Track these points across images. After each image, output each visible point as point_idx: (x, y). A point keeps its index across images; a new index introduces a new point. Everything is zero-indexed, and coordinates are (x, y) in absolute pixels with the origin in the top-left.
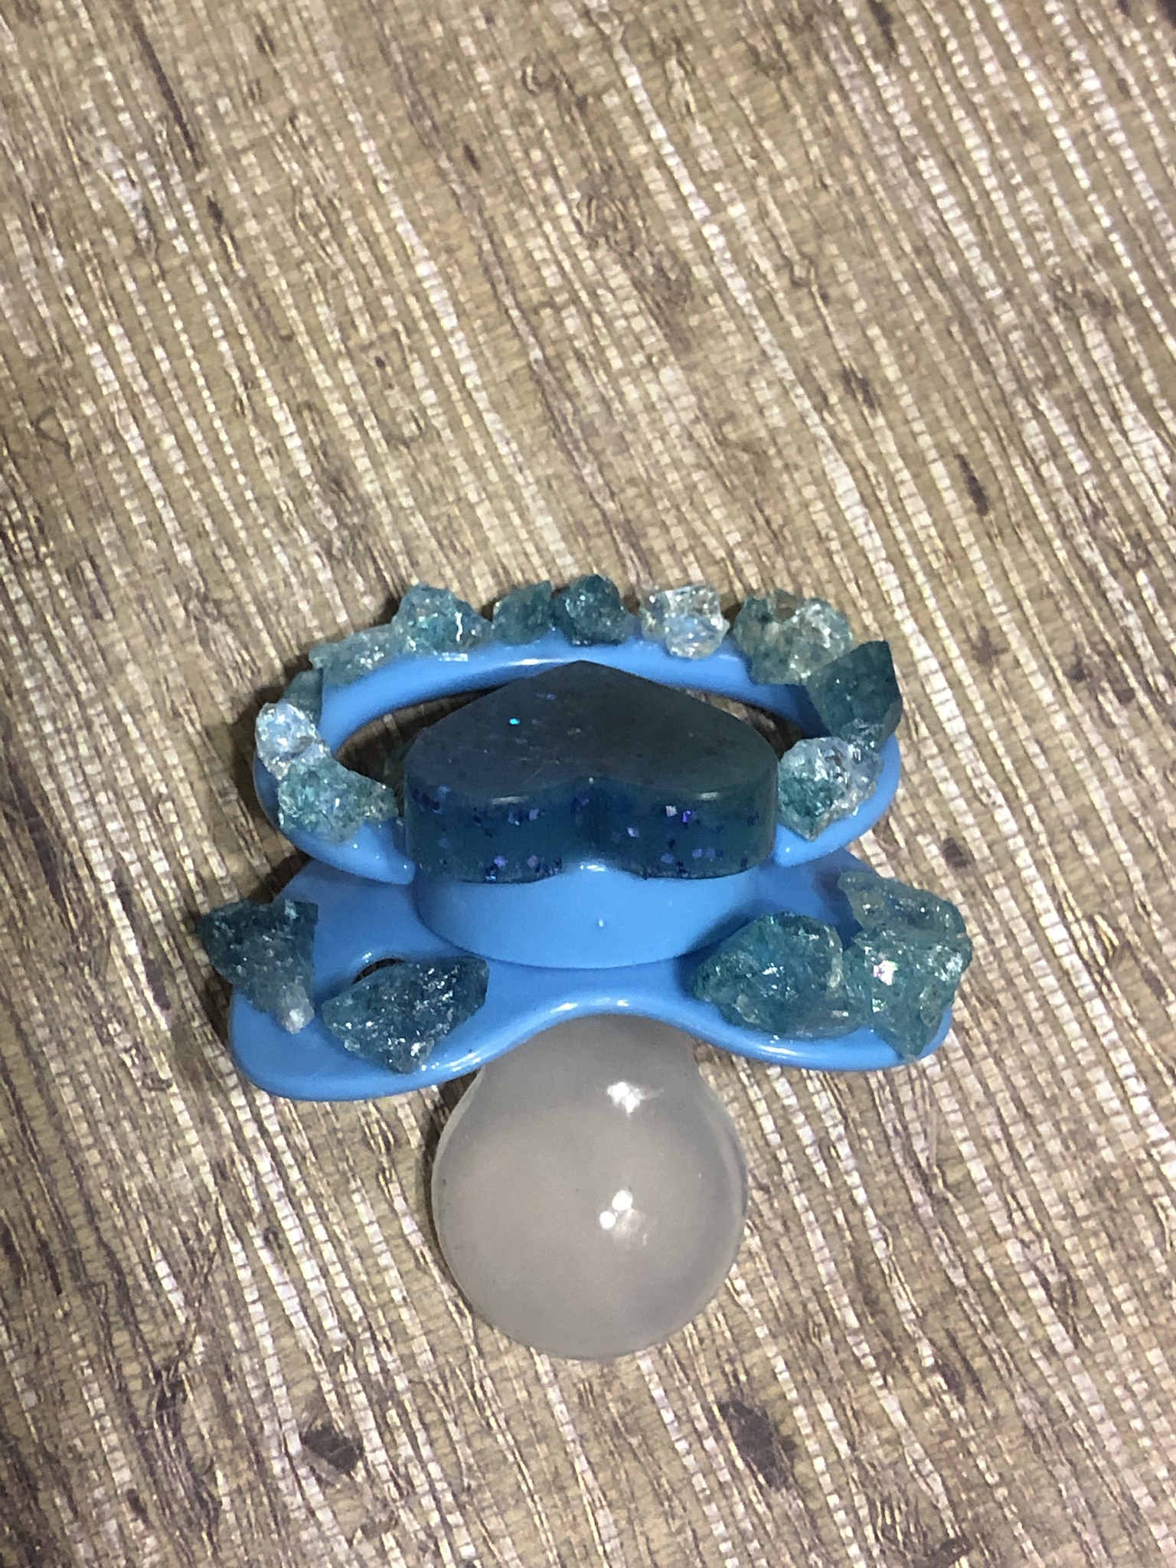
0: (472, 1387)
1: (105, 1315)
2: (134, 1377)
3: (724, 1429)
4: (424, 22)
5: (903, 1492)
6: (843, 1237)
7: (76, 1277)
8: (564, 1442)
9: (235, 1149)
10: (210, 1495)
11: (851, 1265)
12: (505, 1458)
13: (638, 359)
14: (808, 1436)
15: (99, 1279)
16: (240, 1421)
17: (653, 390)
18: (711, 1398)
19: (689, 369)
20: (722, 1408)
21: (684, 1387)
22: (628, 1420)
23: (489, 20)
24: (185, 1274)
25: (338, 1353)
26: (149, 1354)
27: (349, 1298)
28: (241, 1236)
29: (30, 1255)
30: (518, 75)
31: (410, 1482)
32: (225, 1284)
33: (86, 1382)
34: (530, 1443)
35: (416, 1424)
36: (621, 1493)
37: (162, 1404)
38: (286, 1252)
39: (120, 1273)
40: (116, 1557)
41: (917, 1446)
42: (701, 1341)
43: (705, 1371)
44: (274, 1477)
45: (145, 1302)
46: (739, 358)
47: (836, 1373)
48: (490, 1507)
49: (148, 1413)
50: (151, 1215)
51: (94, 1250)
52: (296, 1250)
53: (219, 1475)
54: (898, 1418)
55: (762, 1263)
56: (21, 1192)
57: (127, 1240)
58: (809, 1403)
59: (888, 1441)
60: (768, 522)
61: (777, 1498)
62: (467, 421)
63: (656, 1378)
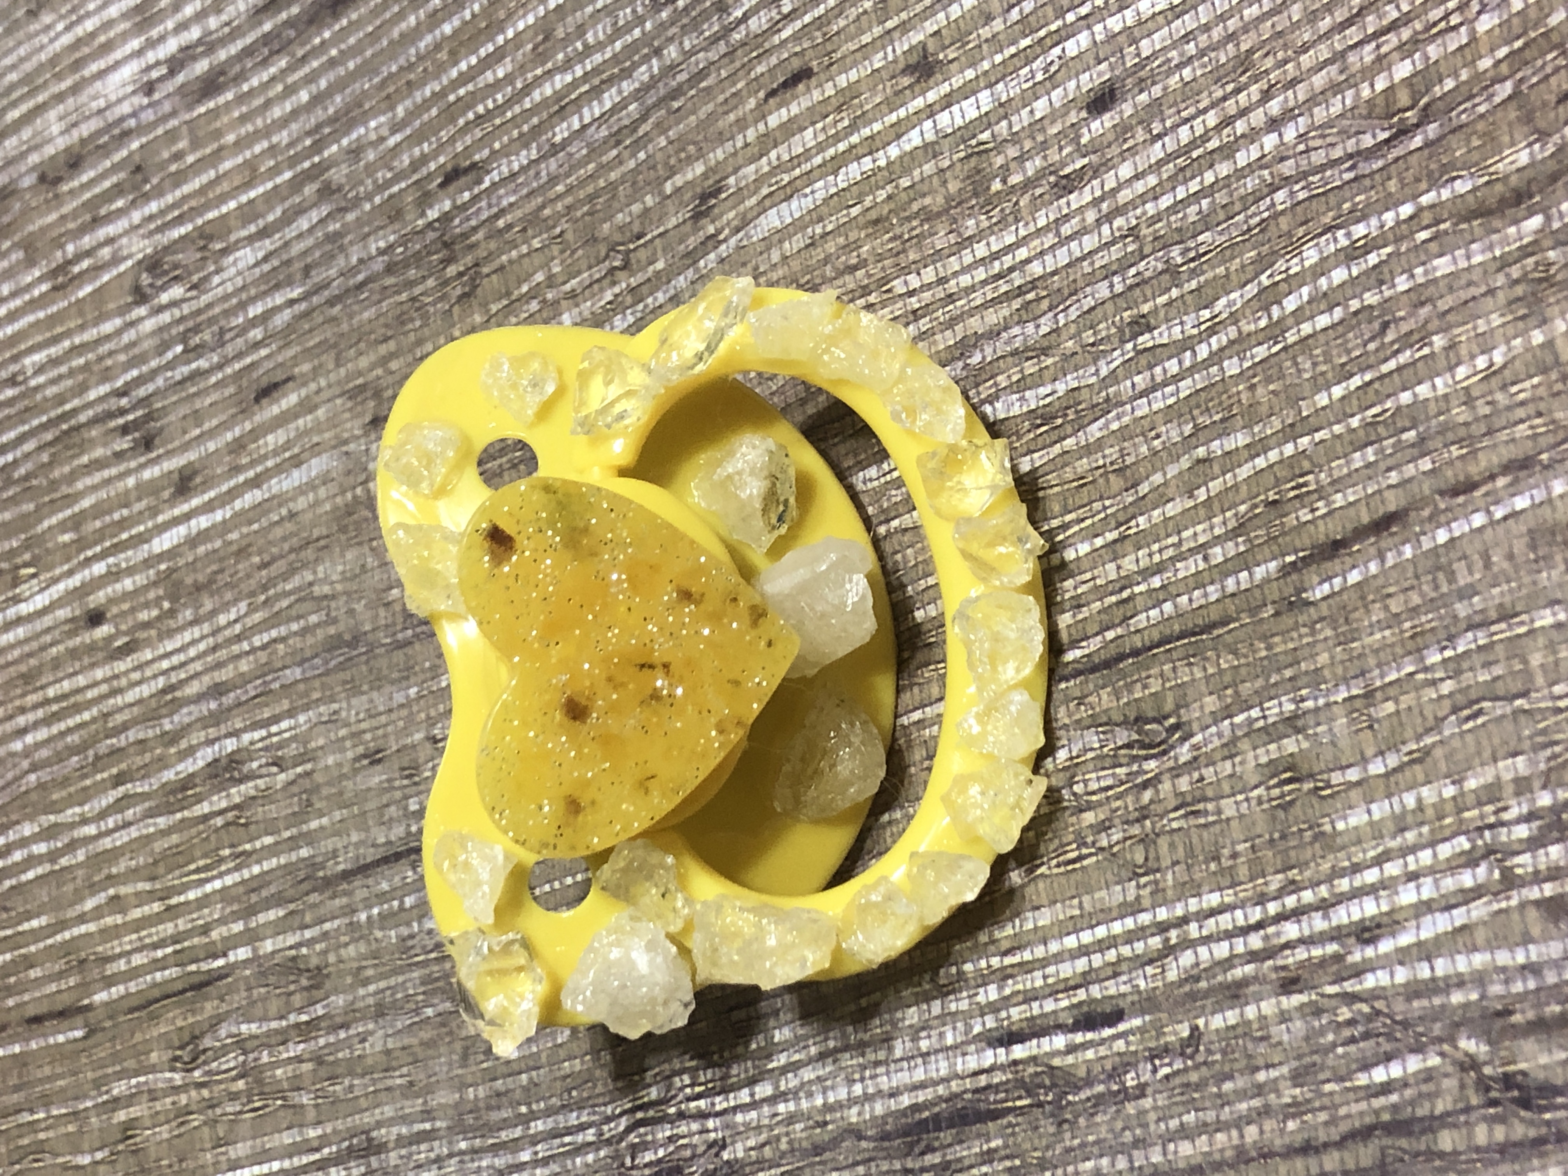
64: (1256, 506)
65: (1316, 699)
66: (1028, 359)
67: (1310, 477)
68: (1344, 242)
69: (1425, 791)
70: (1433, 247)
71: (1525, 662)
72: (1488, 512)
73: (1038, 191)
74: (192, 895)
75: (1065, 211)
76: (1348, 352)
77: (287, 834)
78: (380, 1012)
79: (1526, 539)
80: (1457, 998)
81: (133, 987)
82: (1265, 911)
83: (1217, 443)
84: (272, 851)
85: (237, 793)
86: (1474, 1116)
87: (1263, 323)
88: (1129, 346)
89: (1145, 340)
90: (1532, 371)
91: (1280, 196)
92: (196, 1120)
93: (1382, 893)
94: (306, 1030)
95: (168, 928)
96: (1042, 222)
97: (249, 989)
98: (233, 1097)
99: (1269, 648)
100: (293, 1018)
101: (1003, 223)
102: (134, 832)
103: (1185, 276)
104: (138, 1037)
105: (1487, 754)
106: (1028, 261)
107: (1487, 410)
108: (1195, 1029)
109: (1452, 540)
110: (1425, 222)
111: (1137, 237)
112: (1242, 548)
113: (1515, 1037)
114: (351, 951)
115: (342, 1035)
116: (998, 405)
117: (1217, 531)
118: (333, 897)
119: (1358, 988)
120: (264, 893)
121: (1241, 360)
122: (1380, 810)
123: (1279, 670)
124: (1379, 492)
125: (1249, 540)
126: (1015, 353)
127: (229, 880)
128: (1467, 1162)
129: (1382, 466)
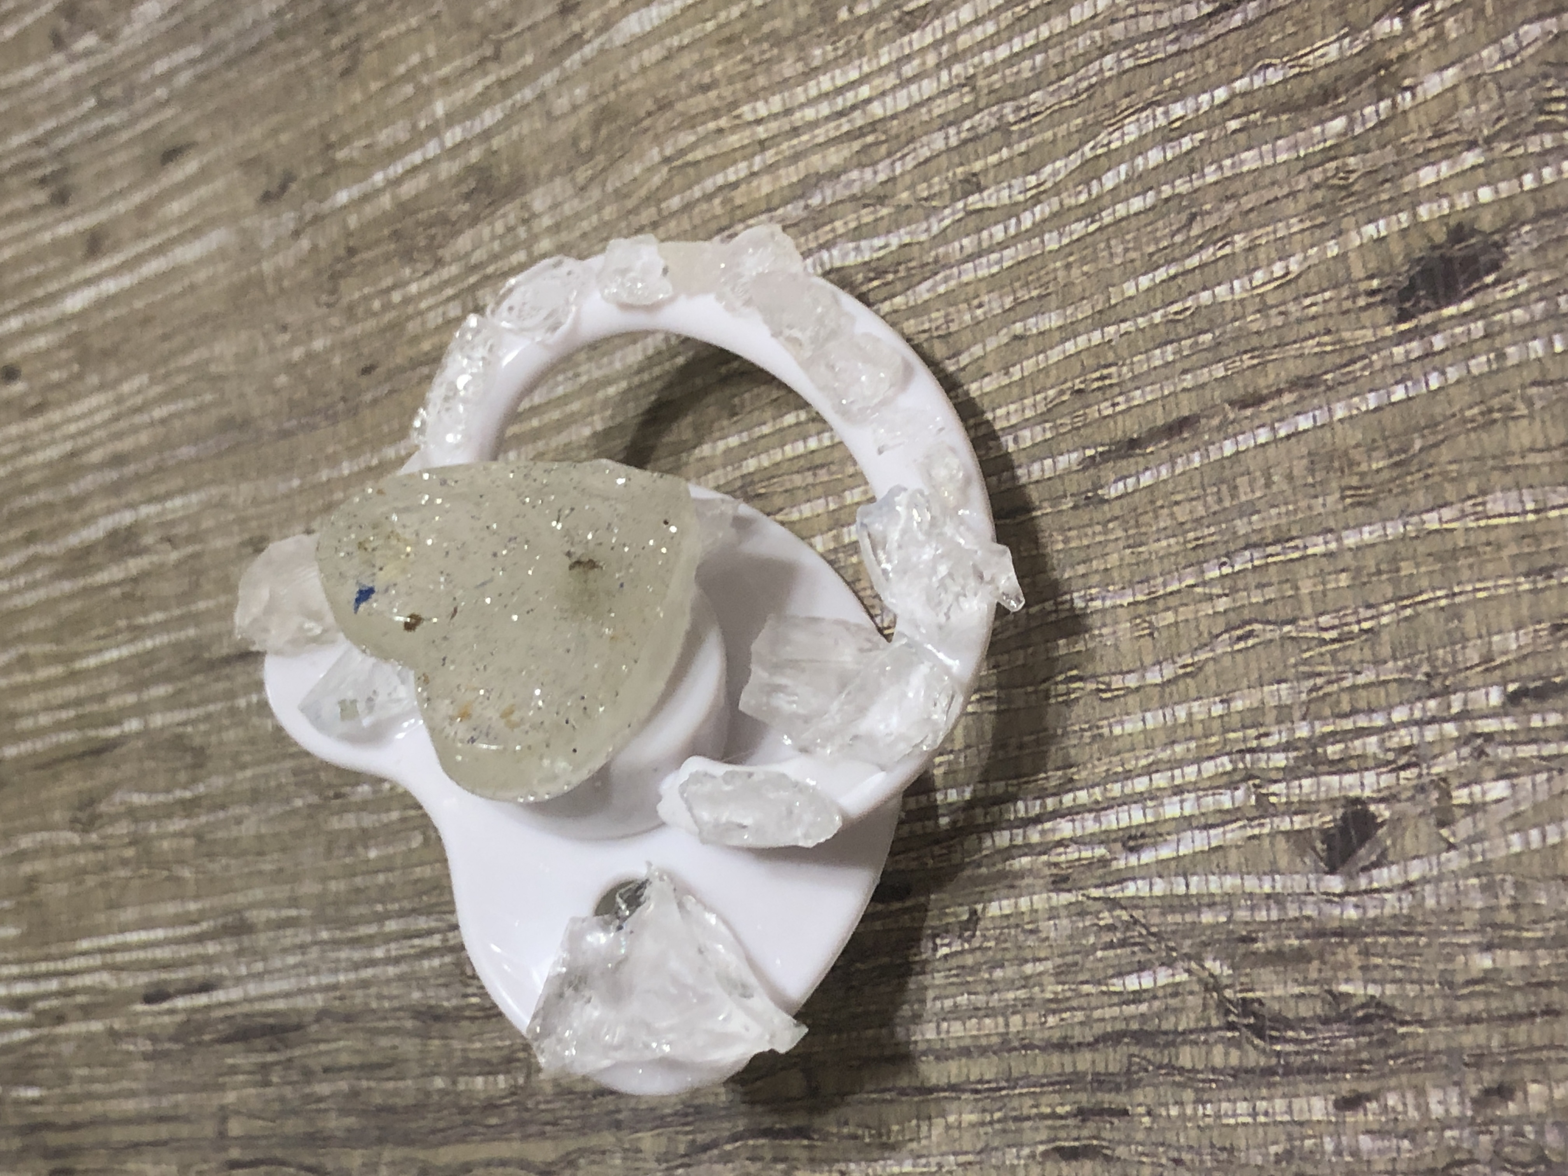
0: (1323, 642)
1: (1160, 1067)
2: (1227, 1054)
3: (1427, 319)
4: (276, 392)
5: (1534, 81)
6: (1255, 124)
7: (1117, 1089)
8: (1404, 537)
9: (1045, 858)
10: (1363, 1006)
11: (1284, 117)
12: (1407, 619)
13: (522, 232)
14: (1452, 206)
15: (1125, 1060)
16: (1296, 943)
17: (547, 221)
18: (1388, 331)
19: (537, 180)
20: (1403, 316)
21: (1371, 363)
22: (1394, 446)
23: (284, 328)
24: (1141, 957)
25: (1257, 800)
26: (1207, 1030)
27: (1209, 768)
28: (1121, 880)
29: (1085, 1133)
30: (325, 310)
31: (1404, 750)
32: (1163, 914)
33: (1218, 1116)
34: (1395, 582)
35: (1348, 724)
36: (1472, 474)
37: (1258, 1031)
38: (1149, 830)
39: (1123, 1034)
40: (1399, 1149)
41: (1485, 53)
42: (1328, 332)
43: (1359, 333)
44: (1361, 921)
45: (1159, 1015)
46: (538, 125)
47: (1389, 155)
48: (1454, 654)
49: (1264, 1051)
50: (1081, 977)
51: (1098, 1057)
52: (1150, 819)
53: (1344, 988)
54: (1451, 74)
55: (1264, 235)
56: (1028, 1118)
57: (1097, 1014)
58: (1415, 199)
59: (1474, 93)
60: (649, 114)
61: (1513, 262)
62: (535, 423)
63: (1356, 400)
64: (1062, 393)
65: (1104, 599)
66: (865, 206)
67: (1113, 370)
68: (1162, 121)
69: (1195, 706)
70: (1242, 137)
71: (1297, 588)
72: (1273, 429)
73: (883, 26)
74: (92, 662)
75: (907, 51)
76: (1157, 241)
77: (177, 612)
78: (255, 797)
79: (1305, 462)
80: (1207, 917)
81: (39, 745)
82: (1043, 806)
83: (1032, 320)
84: (163, 627)
85: (134, 565)
86: (1214, 1036)
87: (1083, 198)
88: (960, 205)
89: (975, 201)
90: (1325, 285)
91: (1109, 60)
92: (91, 881)
93: (1149, 803)
94: (189, 807)
95: (70, 692)
96: (884, 60)
97: (141, 760)
98: (124, 862)
99: (1066, 541)
100: (179, 794)
101: (847, 57)
102: (41, 594)
103: (1015, 137)
104: (44, 795)
105: (1255, 676)
106: (868, 101)
107: (1279, 321)
108: (974, 912)
109: (1238, 453)
110: (1237, 111)
111: (973, 89)
112: (1049, 435)
113: (1254, 966)
114: (231, 735)
115: (221, 815)
116: (835, 252)
117: (1029, 414)
118: (217, 680)
119: (1120, 895)
120: (156, 668)
121: (1061, 235)
122: (1154, 720)
123: (1072, 566)
124: (1174, 394)
125: (1055, 427)
126: (853, 198)
127: (125, 651)
128: (1203, 1081)
129: (1179, 366)
